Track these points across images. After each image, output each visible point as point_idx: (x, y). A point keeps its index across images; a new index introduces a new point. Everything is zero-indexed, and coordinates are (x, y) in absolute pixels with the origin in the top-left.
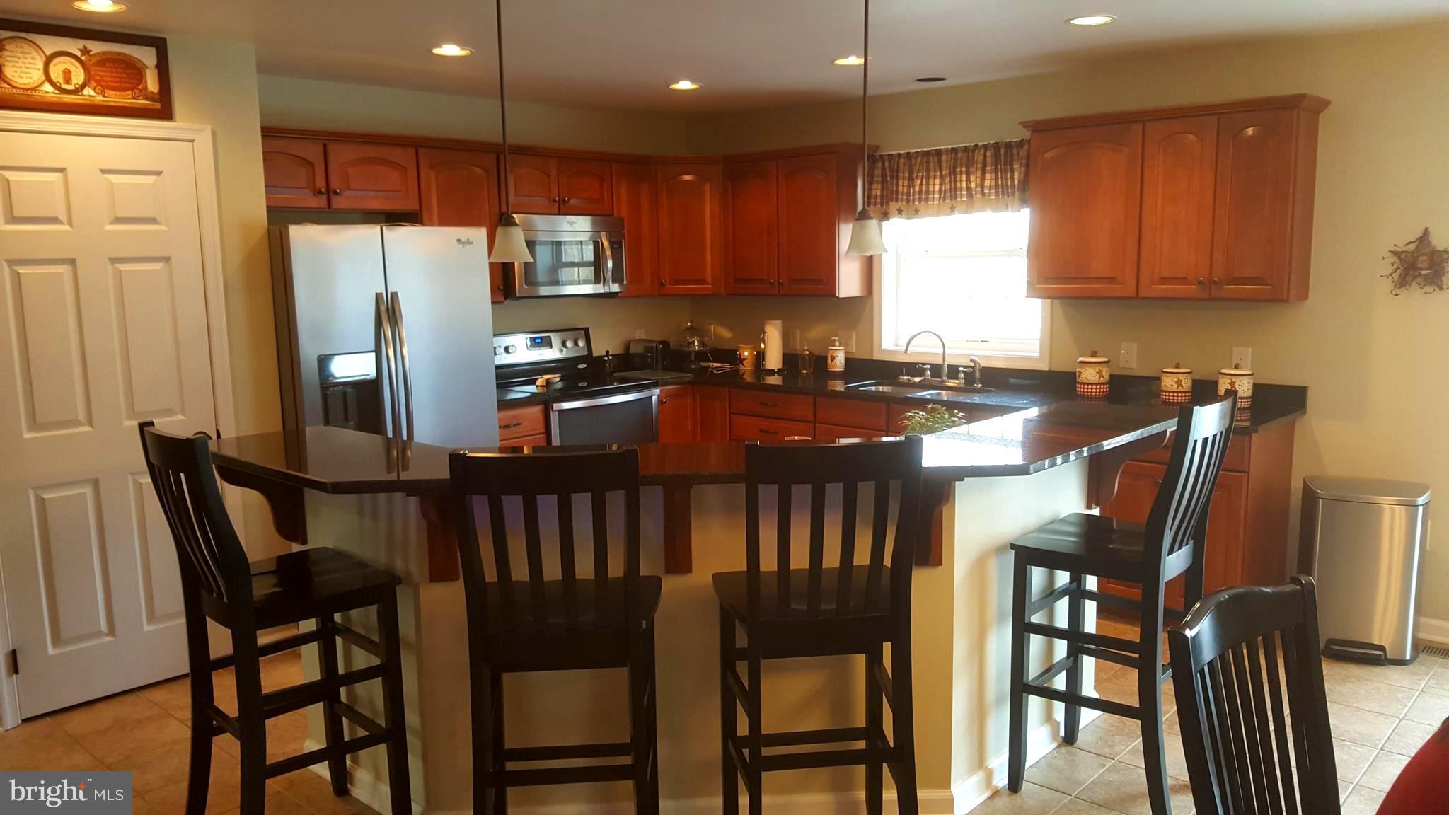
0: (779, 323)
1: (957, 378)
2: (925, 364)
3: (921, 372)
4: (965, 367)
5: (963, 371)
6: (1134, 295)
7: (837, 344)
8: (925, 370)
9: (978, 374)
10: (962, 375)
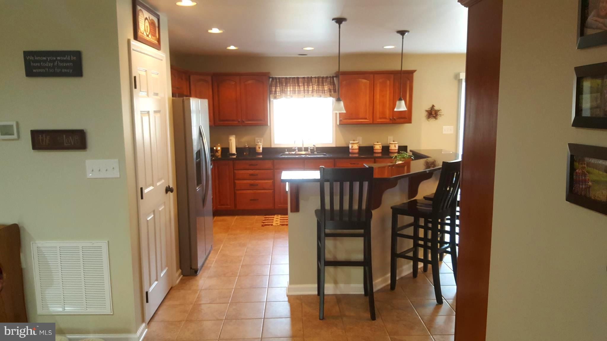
0: (234, 136)
1: (308, 151)
2: (295, 148)
3: (294, 150)
4: (311, 147)
5: (310, 149)
6: (372, 122)
7: (259, 142)
8: (296, 149)
9: (315, 149)
10: (309, 150)
